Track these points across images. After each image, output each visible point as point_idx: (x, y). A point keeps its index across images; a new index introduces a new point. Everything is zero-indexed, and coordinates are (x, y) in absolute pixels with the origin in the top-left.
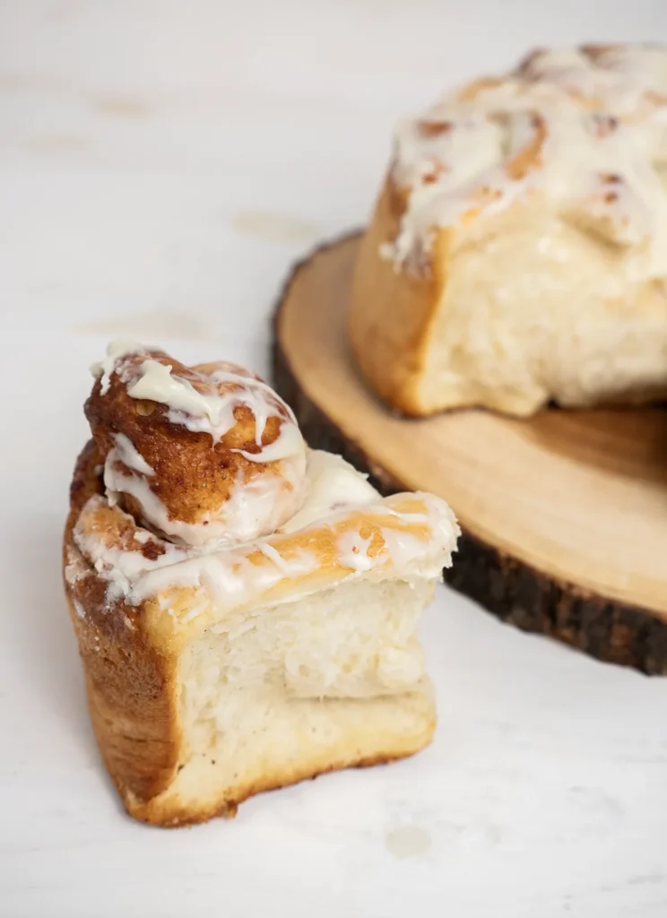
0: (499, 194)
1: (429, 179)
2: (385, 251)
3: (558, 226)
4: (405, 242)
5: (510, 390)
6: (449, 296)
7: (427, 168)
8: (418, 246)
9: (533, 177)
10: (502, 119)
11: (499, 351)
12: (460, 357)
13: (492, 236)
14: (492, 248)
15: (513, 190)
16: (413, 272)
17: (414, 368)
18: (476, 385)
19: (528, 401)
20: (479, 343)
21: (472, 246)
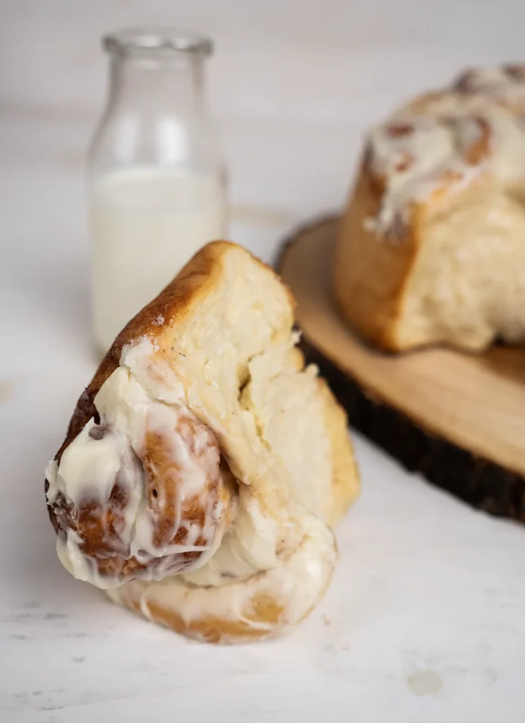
0: (460, 177)
1: (402, 168)
2: (369, 224)
3: (503, 202)
4: (387, 216)
5: (468, 330)
6: (424, 257)
7: (397, 159)
8: (398, 218)
9: (485, 164)
10: (450, 122)
11: (459, 300)
12: (430, 306)
13: (455, 209)
14: (456, 218)
15: (471, 173)
16: (394, 239)
17: (394, 313)
18: (441, 327)
19: (480, 338)
20: (444, 293)
21: (441, 217)
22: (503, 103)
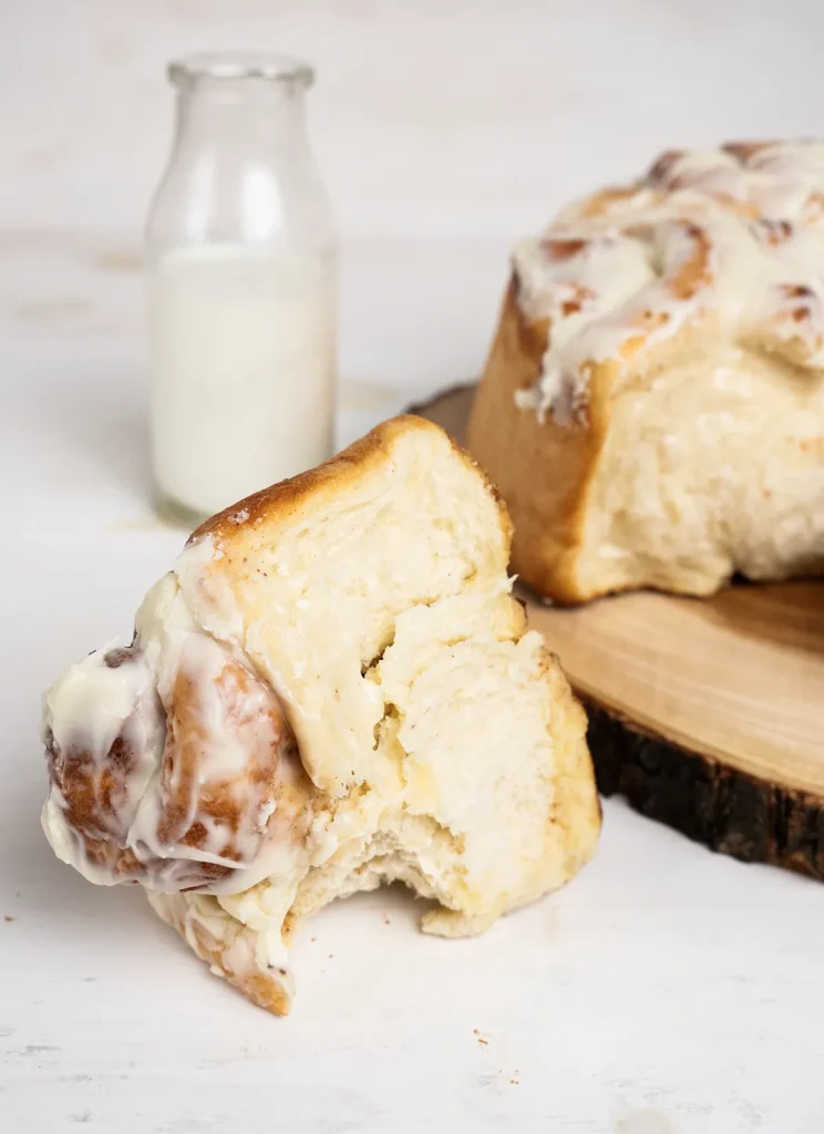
0: (665, 317)
1: (570, 307)
2: (522, 398)
3: (738, 354)
4: (550, 384)
5: (686, 563)
6: (608, 449)
7: (567, 294)
8: (568, 387)
9: (703, 295)
10: (643, 233)
11: (673, 514)
12: (625, 525)
13: (660, 370)
14: (659, 384)
15: (681, 311)
16: (562, 420)
17: (569, 541)
18: (645, 558)
19: (710, 576)
20: (648, 505)
21: (637, 384)
22: (725, 200)
